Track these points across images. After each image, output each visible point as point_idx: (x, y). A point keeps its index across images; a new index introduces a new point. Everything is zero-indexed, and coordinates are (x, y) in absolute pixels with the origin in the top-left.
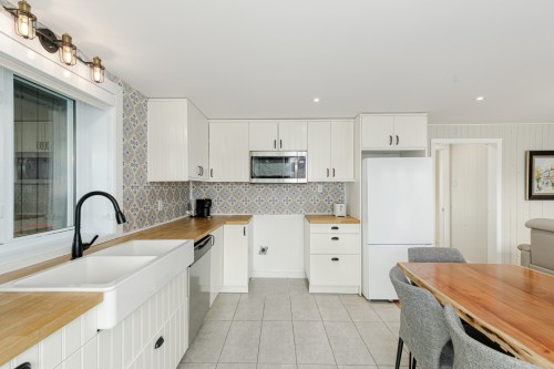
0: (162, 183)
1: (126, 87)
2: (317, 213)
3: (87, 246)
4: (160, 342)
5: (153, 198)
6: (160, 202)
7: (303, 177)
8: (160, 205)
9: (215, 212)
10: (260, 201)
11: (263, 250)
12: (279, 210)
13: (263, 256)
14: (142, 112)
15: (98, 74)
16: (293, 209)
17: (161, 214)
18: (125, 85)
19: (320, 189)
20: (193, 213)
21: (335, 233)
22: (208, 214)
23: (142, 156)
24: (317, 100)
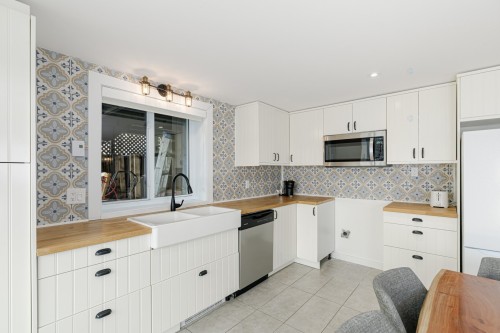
0: (249, 168)
1: (215, 103)
2: (411, 201)
3: (179, 206)
4: (204, 273)
5: (241, 178)
6: (247, 182)
7: (382, 160)
8: (247, 184)
9: (301, 192)
10: (341, 184)
11: (345, 234)
12: (363, 194)
13: (344, 239)
14: (230, 117)
15: (189, 101)
16: (379, 195)
17: (248, 191)
18: (216, 102)
19: (415, 172)
20: (281, 191)
21: (417, 226)
22: (292, 194)
23: (231, 149)
24: (374, 75)
